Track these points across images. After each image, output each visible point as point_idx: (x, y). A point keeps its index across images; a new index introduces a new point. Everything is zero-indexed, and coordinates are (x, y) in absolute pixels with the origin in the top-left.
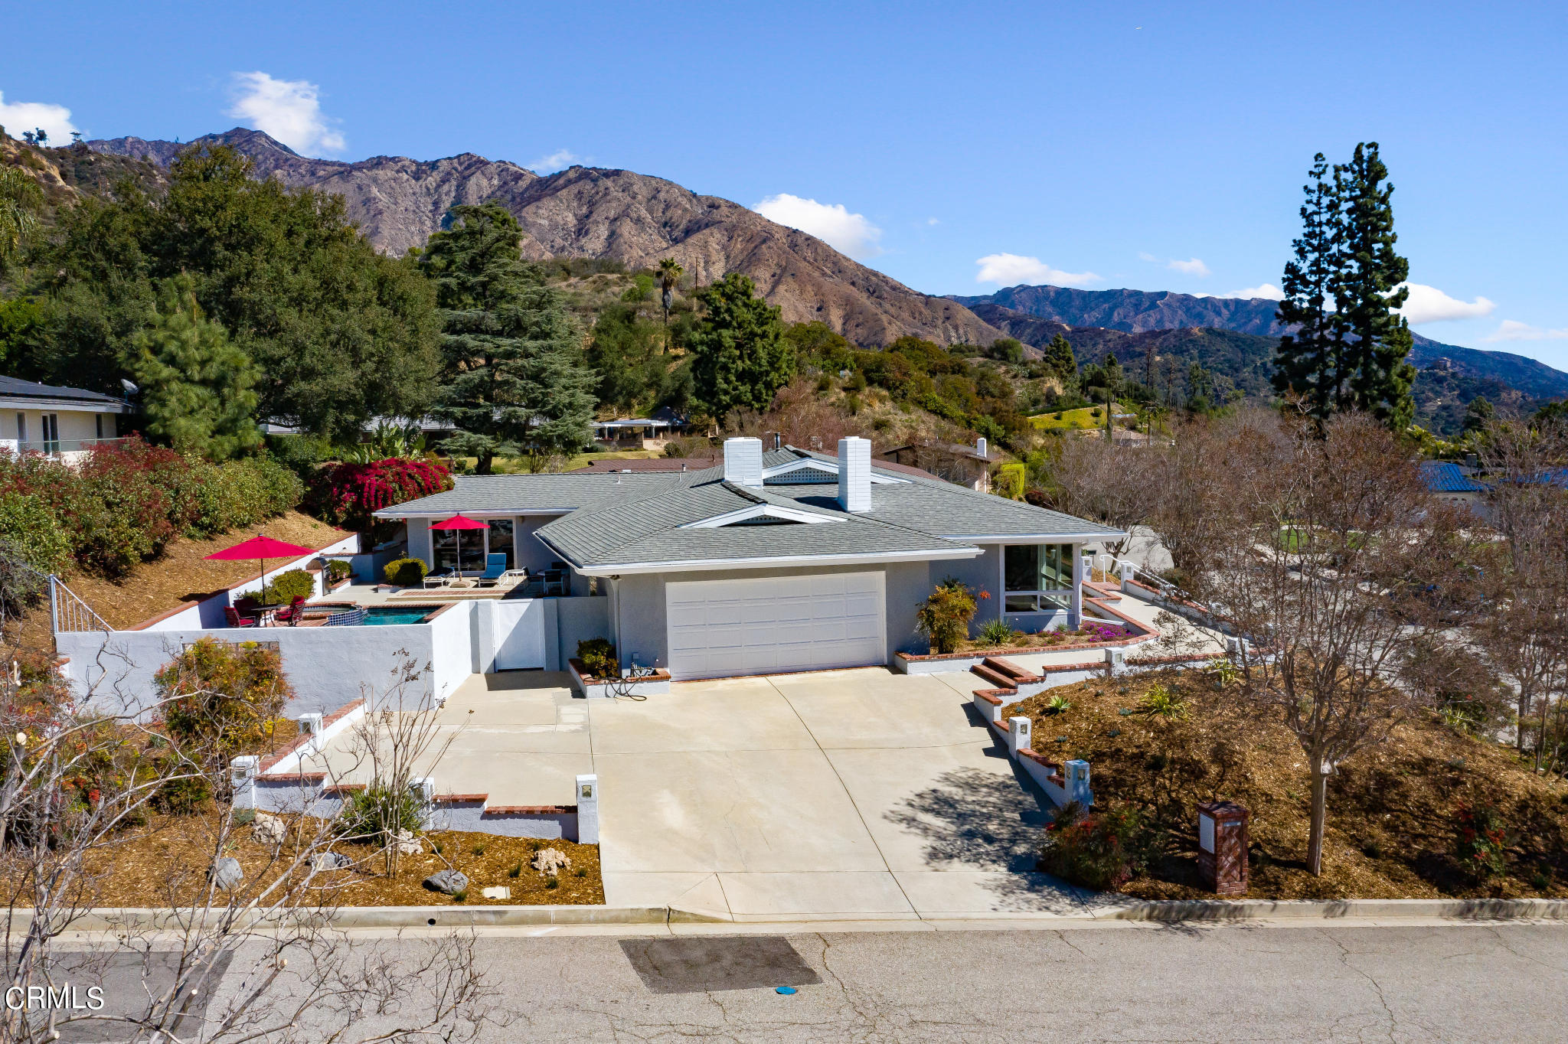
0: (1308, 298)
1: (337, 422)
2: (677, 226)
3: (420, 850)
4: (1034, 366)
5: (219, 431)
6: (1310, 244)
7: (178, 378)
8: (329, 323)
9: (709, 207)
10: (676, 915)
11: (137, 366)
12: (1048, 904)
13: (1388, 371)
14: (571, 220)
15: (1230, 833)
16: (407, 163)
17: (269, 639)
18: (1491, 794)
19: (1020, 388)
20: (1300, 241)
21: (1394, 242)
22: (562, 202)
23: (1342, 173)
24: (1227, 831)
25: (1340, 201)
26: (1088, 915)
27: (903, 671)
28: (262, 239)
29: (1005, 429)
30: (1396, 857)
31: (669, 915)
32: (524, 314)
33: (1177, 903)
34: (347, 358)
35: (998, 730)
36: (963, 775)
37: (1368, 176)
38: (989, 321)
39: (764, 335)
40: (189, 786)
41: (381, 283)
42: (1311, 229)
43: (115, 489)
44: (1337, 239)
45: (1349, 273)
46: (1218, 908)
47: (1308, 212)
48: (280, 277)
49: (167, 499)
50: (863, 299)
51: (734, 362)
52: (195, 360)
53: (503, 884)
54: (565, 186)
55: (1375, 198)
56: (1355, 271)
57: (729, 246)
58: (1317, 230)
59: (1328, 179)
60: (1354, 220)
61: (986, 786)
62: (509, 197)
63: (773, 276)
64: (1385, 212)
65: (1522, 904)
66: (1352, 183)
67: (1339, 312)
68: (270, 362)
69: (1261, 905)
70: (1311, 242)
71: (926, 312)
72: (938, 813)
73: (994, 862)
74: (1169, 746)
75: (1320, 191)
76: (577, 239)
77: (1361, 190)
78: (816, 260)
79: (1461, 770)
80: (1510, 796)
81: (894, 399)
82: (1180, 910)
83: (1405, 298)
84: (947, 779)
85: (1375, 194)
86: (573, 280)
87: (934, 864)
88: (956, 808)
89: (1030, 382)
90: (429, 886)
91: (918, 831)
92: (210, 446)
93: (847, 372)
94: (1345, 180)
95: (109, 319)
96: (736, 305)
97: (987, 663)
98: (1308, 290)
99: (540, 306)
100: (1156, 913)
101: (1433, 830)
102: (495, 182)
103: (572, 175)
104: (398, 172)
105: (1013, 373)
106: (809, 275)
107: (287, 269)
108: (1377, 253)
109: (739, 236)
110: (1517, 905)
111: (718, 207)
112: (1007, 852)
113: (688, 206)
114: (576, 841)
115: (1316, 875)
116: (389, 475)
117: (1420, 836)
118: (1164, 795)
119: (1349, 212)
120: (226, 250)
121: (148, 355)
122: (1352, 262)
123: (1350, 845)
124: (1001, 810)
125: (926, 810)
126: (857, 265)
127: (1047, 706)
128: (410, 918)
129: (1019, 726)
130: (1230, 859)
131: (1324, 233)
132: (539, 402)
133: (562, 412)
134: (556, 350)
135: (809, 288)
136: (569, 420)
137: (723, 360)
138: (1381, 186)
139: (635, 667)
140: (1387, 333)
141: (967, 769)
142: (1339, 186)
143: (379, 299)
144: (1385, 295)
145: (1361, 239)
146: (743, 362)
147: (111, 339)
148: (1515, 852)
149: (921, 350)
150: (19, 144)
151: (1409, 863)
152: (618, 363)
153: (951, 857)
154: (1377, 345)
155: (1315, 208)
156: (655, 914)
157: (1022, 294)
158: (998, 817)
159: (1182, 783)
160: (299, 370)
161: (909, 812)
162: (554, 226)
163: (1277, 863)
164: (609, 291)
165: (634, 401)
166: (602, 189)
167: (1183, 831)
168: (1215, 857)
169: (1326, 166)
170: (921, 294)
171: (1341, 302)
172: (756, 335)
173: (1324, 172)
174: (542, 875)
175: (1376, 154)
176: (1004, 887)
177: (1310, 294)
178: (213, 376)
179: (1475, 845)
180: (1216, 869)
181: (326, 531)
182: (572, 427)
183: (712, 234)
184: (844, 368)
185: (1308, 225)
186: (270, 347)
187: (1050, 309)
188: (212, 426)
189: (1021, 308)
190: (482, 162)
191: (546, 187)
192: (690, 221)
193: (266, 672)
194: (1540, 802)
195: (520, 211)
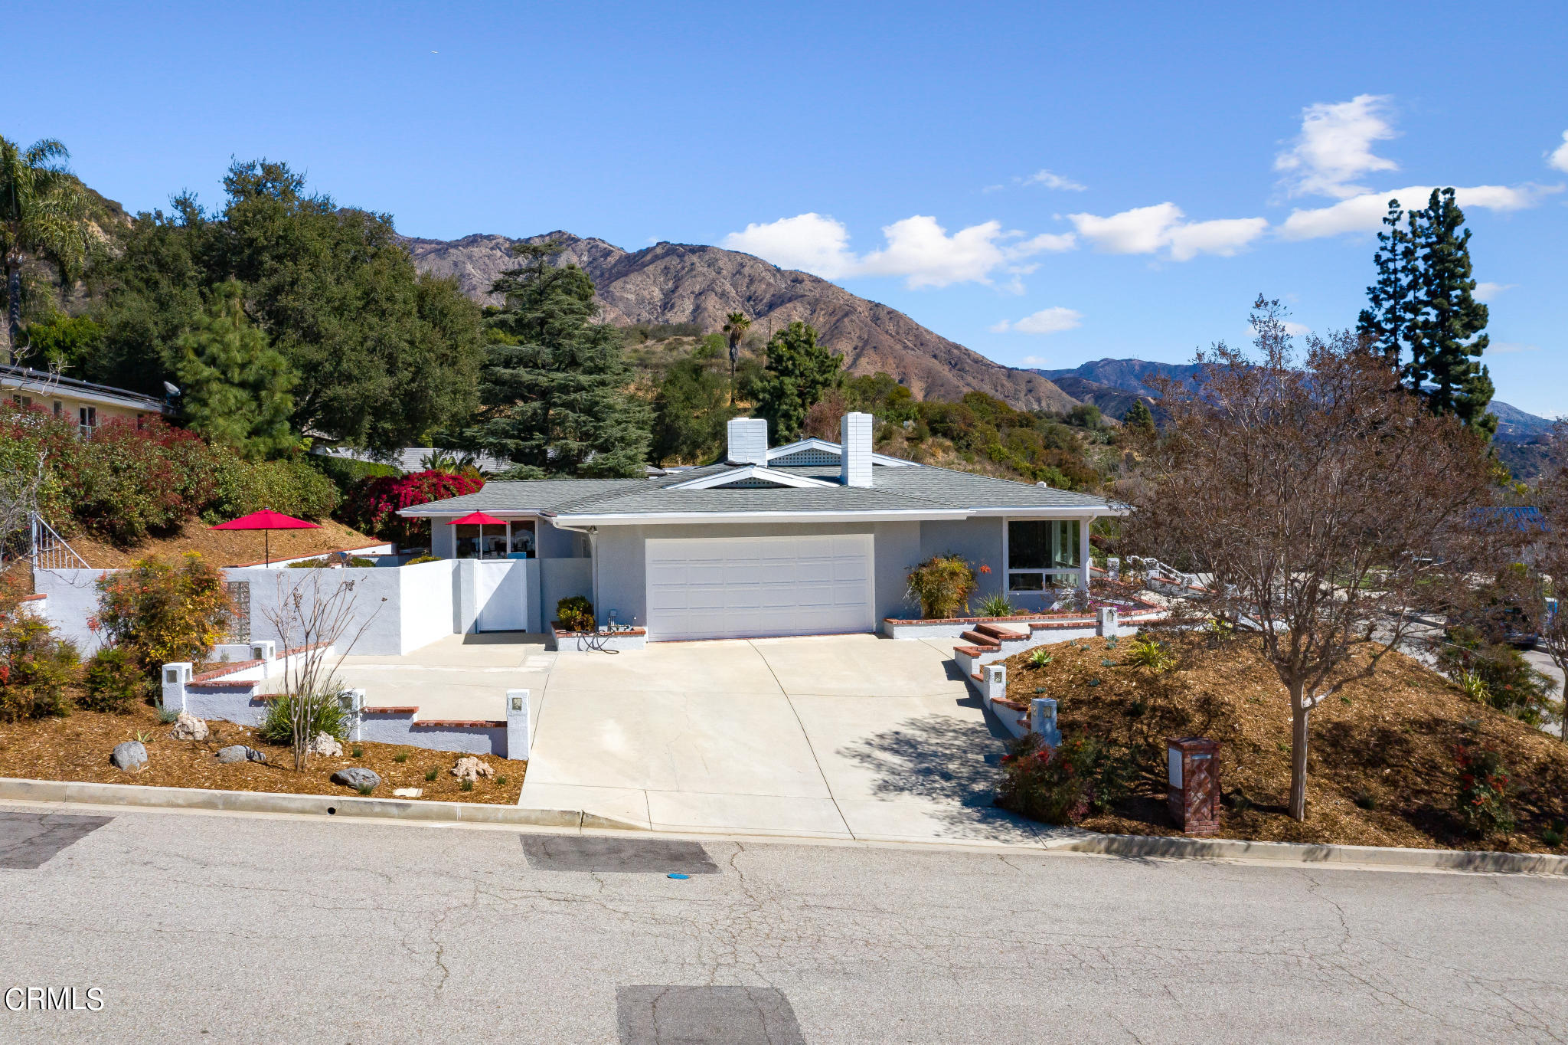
0: (1384, 346)
1: (374, 428)
2: (761, 300)
3: (339, 753)
4: (1113, 433)
5: (255, 432)
6: (1386, 292)
7: (219, 380)
8: (366, 330)
9: (793, 281)
10: (590, 820)
11: (179, 366)
12: (997, 834)
13: (1469, 422)
14: (657, 294)
15: (1199, 767)
16: (501, 240)
17: (241, 579)
18: (1507, 756)
19: (1099, 454)
20: (1375, 288)
21: (1473, 288)
22: (648, 277)
23: (1417, 219)
24: (1196, 764)
25: (1416, 247)
26: (1040, 845)
27: (890, 636)
28: (308, 249)
29: (1072, 480)
30: (1393, 809)
31: (583, 819)
32: (578, 349)
33: (1138, 838)
34: (383, 365)
35: (975, 682)
36: (932, 721)
37: (1444, 222)
38: (1072, 394)
39: (826, 384)
40: (114, 682)
41: (421, 297)
42: (1385, 276)
43: (124, 456)
44: (1413, 286)
45: (1426, 322)
46: (1185, 845)
47: (1383, 258)
48: (322, 286)
49: (181, 474)
50: (945, 372)
51: (795, 410)
52: (236, 363)
53: (417, 786)
54: (652, 262)
55: (1451, 244)
56: (1432, 318)
57: (812, 319)
58: (1393, 277)
59: (1403, 226)
60: (1430, 266)
61: (954, 731)
62: (598, 273)
63: (855, 348)
64: (1462, 258)
65: (1530, 858)
66: (1427, 229)
67: (1416, 360)
68: (311, 368)
69: (1233, 844)
70: (1386, 289)
71: (1008, 384)
72: (896, 752)
73: (947, 796)
74: (1152, 695)
75: (1395, 239)
76: (663, 313)
77: (1438, 236)
78: (898, 333)
79: (1476, 732)
80: (1527, 759)
81: (958, 450)
82: (1141, 846)
83: (1485, 346)
84: (913, 724)
85: (1451, 240)
86: (649, 343)
87: (882, 795)
88: (916, 749)
89: (1108, 448)
90: (337, 780)
91: (871, 766)
92: (246, 446)
93: (911, 422)
94: (1421, 227)
95: (156, 323)
96: (799, 353)
97: (979, 629)
98: (1383, 338)
99: (595, 342)
100: (1115, 846)
101: (1437, 787)
102: (585, 258)
103: (659, 251)
104: (492, 249)
105: (1091, 439)
106: (891, 348)
107: (330, 279)
108: (1455, 300)
109: (822, 309)
110: (1525, 859)
111: (801, 282)
112: (964, 788)
113: (772, 281)
114: (506, 757)
115: (1298, 821)
116: (425, 486)
117: (1422, 791)
118: (1141, 741)
119: (1426, 258)
120: (273, 259)
121: (191, 356)
122: (1429, 309)
123: (1342, 796)
124: (965, 752)
125: (884, 748)
126: (939, 337)
127: (1030, 661)
128: (308, 806)
129: (992, 673)
130: (1199, 794)
131: (1399, 280)
132: (591, 436)
133: (613, 444)
134: (609, 384)
135: (891, 361)
136: (621, 453)
137: (785, 407)
138: (1458, 232)
139: (613, 624)
140: (1467, 381)
141: (937, 716)
142: (1414, 233)
143: (419, 311)
144: (1465, 343)
145: (1438, 286)
146: (805, 410)
147: (157, 342)
148: (1528, 811)
149: (989, 404)
150: (134, 221)
151: (1407, 815)
152: (683, 413)
153: (902, 789)
154: (1456, 394)
155: (1390, 255)
156: (567, 817)
157: (1107, 368)
158: (961, 757)
159: (1161, 729)
160: (336, 375)
161: (866, 749)
162: (641, 301)
163: (1257, 808)
164: (681, 349)
165: (699, 452)
166: (688, 264)
167: (1157, 775)
168: (1183, 793)
169: (1401, 212)
170: (1004, 367)
171: (1418, 349)
172: (818, 383)
173: (1398, 218)
174: (459, 780)
175: (1452, 199)
176: (952, 818)
177: (1385, 342)
178: (251, 379)
179: (1475, 791)
180: (1185, 805)
181: (360, 538)
182: (623, 460)
183: (795, 308)
184: (907, 419)
185: (1383, 273)
186: (311, 352)
187: (1134, 383)
188: (248, 427)
189: (1106, 382)
190: (573, 239)
191: (634, 262)
192: (773, 295)
193: (207, 581)
194: (1562, 766)
195: (607, 286)
